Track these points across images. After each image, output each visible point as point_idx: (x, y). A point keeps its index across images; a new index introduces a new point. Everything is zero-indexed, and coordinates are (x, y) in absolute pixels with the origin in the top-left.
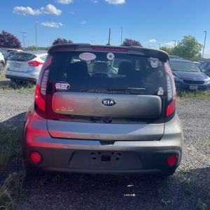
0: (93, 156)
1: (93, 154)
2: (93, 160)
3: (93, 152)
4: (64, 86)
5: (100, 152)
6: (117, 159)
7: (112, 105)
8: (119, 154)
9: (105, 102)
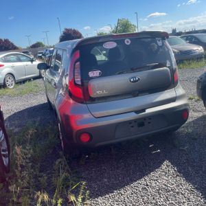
0: (131, 125)
1: (130, 123)
2: (132, 128)
3: (130, 122)
4: (96, 73)
5: (135, 121)
6: (149, 123)
7: (137, 81)
8: (150, 119)
9: (132, 80)
